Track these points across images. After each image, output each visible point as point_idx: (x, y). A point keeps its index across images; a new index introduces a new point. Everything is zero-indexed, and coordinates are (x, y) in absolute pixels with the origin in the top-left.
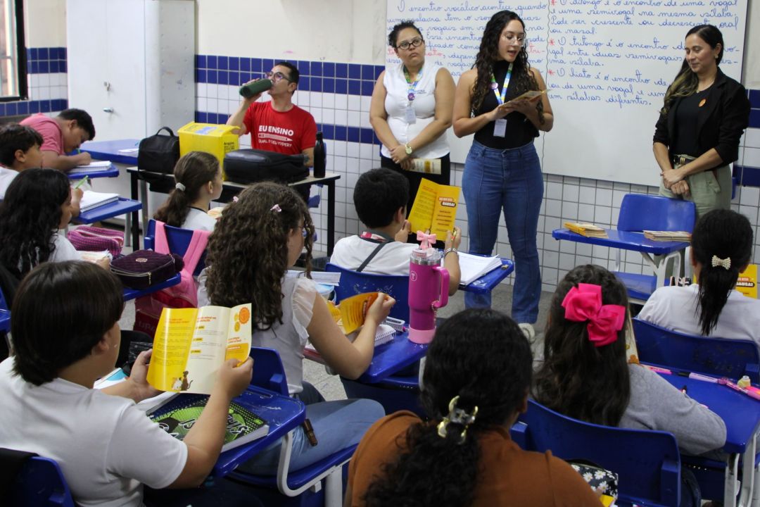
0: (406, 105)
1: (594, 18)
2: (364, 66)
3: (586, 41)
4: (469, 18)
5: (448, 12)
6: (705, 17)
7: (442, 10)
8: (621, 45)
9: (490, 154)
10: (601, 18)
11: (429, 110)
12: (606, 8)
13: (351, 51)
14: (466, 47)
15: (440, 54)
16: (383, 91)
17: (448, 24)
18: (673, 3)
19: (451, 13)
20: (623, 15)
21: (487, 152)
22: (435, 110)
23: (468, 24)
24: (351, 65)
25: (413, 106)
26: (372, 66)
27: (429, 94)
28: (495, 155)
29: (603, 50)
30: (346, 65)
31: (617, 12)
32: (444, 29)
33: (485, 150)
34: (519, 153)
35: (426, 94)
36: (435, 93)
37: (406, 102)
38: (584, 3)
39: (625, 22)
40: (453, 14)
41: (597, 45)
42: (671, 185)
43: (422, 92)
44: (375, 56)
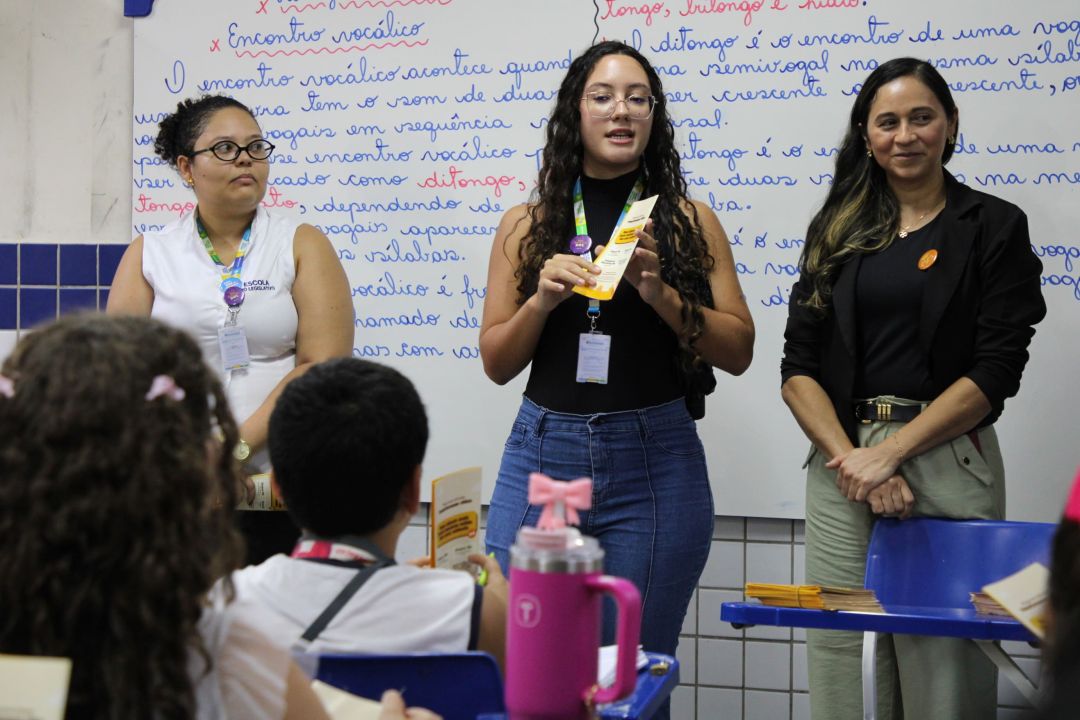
0: (221, 322)
1: (719, 83)
2: (65, 248)
3: (699, 147)
4: (370, 102)
5: (312, 86)
6: (1022, 64)
7: (294, 84)
8: (795, 152)
9: (559, 428)
10: (736, 83)
11: (285, 337)
12: (751, 58)
13: (28, 210)
14: (363, 182)
15: (290, 204)
16: (143, 291)
17: (311, 121)
18: (933, 35)
19: (317, 90)
20: (799, 74)
21: (550, 425)
22: (297, 338)
23: (365, 118)
24: (27, 249)
25: (240, 324)
26: (93, 248)
27: (280, 293)
28: (569, 430)
29: (748, 167)
30: (14, 247)
31: (782, 66)
32: (302, 133)
33: (544, 420)
34: (637, 426)
35: (272, 293)
36: (294, 289)
37: (221, 314)
38: (691, 48)
39: (806, 90)
40: (326, 94)
41: (732, 156)
42: (869, 492)
43: (261, 285)
44: (99, 218)
